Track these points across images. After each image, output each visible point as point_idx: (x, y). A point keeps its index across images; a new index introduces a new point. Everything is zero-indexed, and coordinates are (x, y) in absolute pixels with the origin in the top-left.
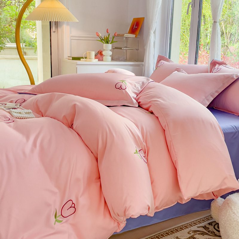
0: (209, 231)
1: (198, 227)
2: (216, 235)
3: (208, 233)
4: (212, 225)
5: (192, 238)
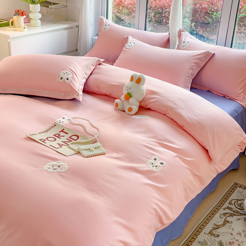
0: (234, 211)
1: (224, 209)
3: (234, 214)
4: (233, 205)
5: (226, 222)
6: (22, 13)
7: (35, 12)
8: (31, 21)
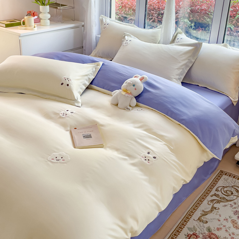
0: (221, 198)
1: (212, 196)
2: (227, 201)
3: (221, 200)
5: (213, 208)
6: (34, 13)
7: (44, 13)
8: (41, 21)
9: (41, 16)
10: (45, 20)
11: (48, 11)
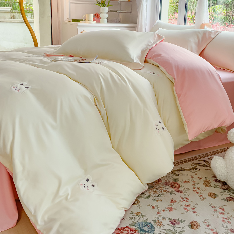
3: (208, 165)
5: (194, 168)
6: (97, 15)
7: (103, 13)
8: (101, 19)
9: (101, 15)
10: (103, 18)
11: (107, 12)
